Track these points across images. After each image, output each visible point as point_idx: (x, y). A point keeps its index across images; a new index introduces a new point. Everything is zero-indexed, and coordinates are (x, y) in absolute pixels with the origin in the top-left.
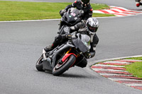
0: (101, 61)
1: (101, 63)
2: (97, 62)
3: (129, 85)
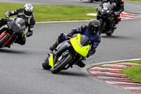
0: (99, 64)
1: (98, 66)
2: (94, 64)
3: (126, 88)
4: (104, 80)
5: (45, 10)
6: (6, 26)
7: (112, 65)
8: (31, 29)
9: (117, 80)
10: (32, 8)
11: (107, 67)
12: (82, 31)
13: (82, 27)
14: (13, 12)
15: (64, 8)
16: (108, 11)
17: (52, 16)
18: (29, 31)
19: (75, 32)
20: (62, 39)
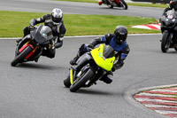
4: (154, 109)
5: (79, 21)
6: (29, 36)
7: (163, 91)
8: (61, 39)
9: (170, 110)
10: (60, 14)
11: (158, 93)
12: (107, 41)
13: (106, 36)
14: (39, 19)
15: (103, 19)
16: (174, 20)
17: (88, 28)
18: (59, 41)
19: (98, 42)
20: (83, 50)
